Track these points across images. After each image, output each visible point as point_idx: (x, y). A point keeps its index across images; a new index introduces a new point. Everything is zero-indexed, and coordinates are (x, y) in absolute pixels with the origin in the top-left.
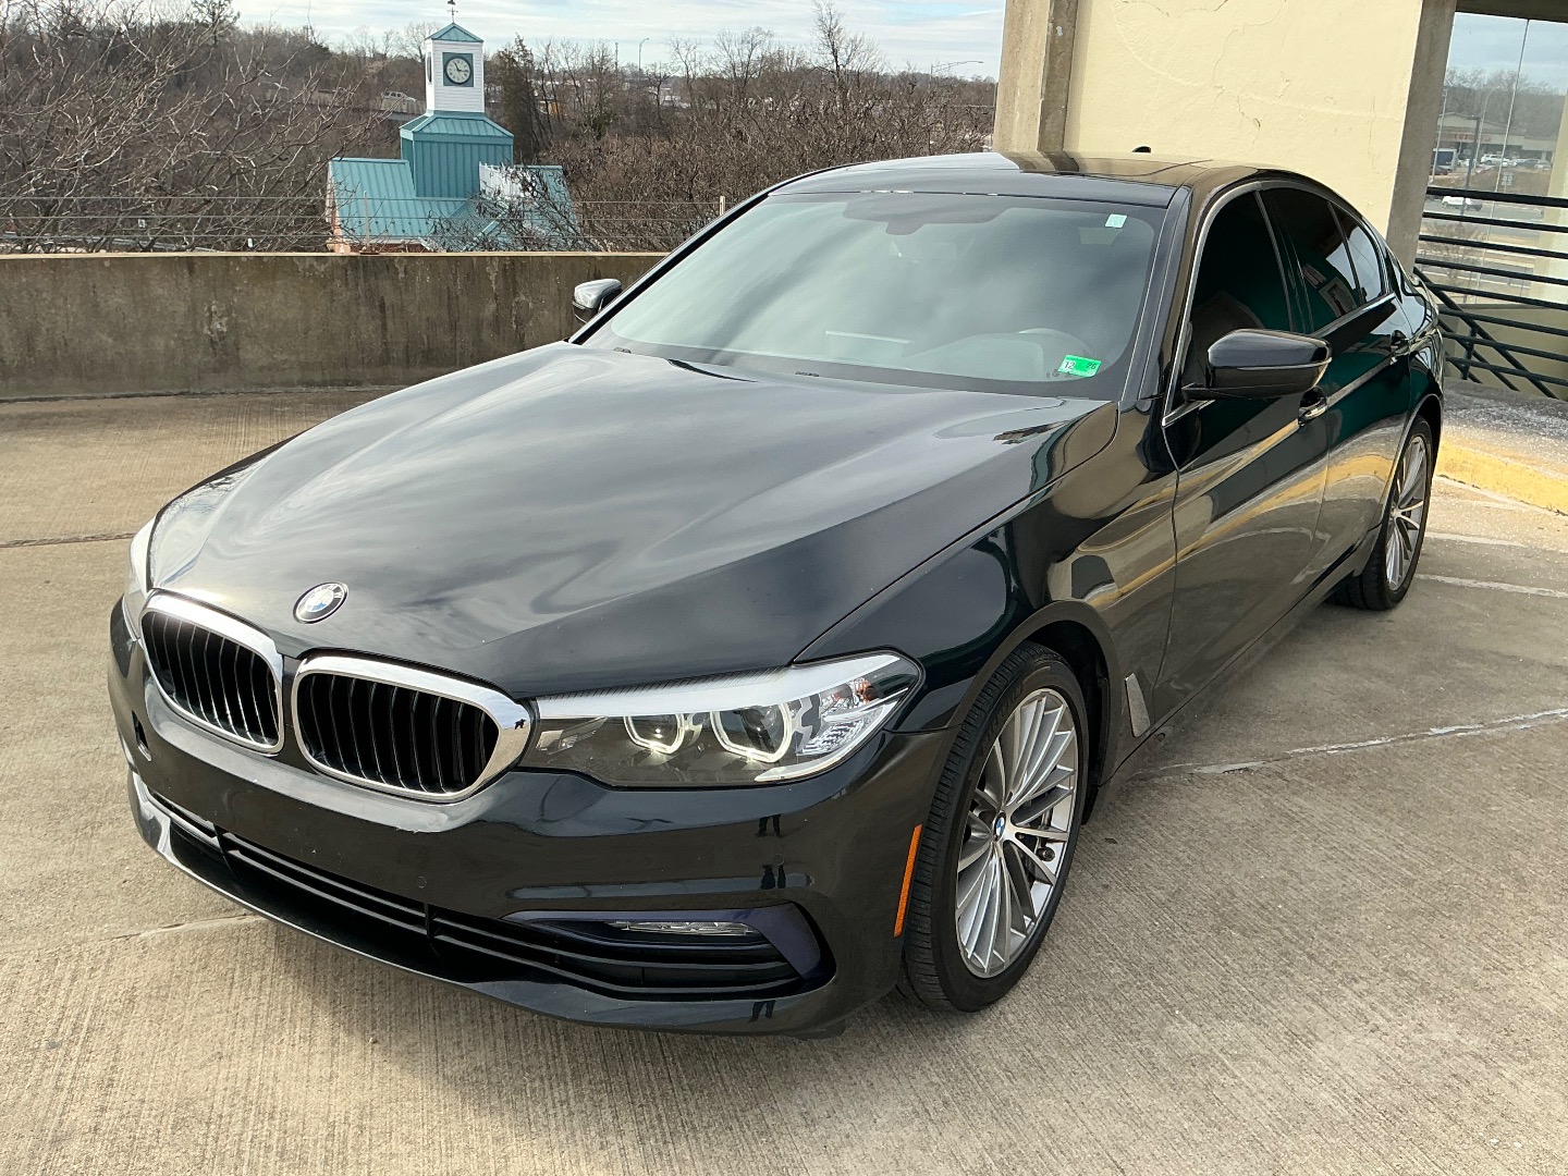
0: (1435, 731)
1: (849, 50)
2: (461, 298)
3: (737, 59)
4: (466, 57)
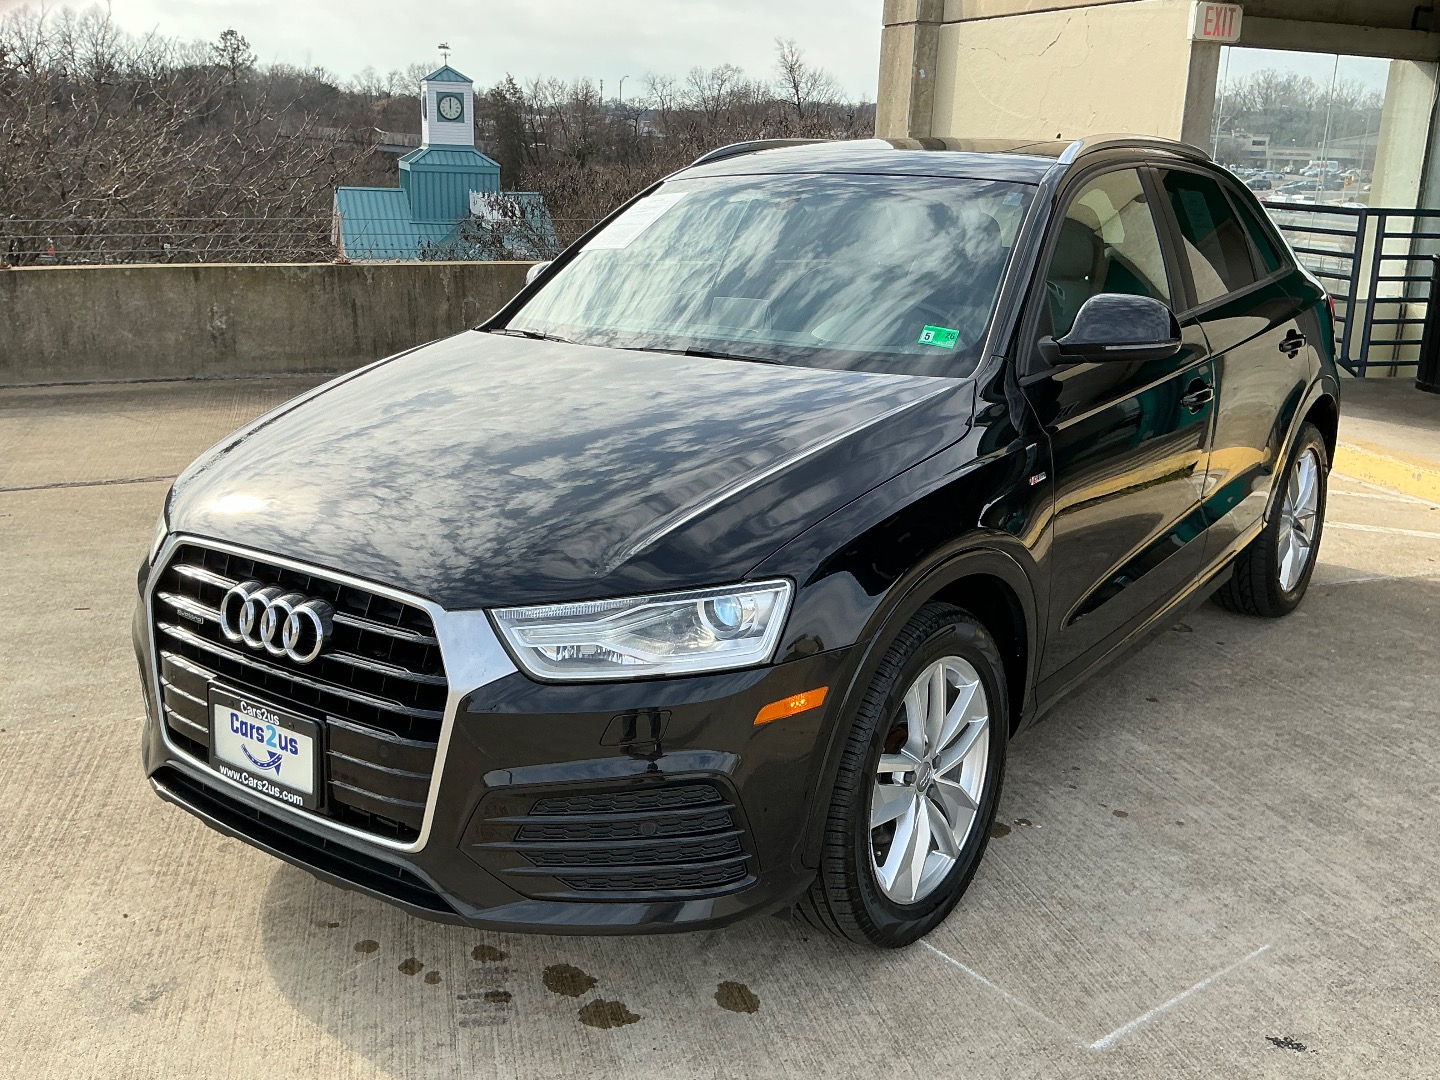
1: (809, 84)
2: (419, 300)
3: (707, 93)
4: (458, 96)
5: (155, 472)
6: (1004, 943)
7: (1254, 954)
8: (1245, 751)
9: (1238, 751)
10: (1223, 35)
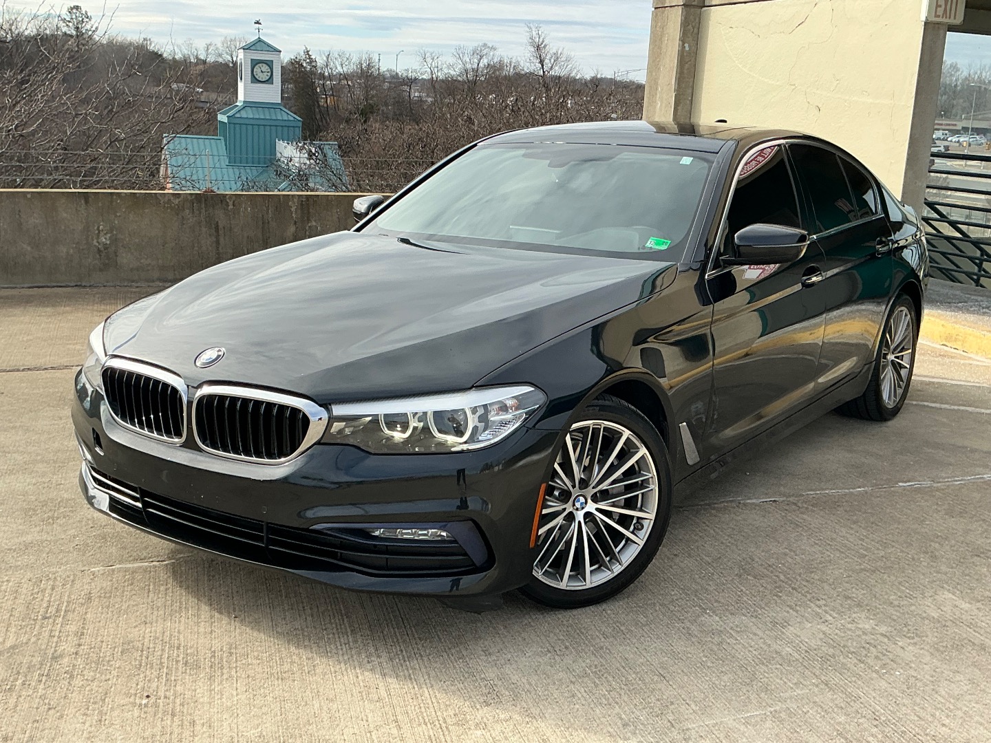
0: (901, 484)
1: (552, 61)
2: (271, 223)
3: (469, 66)
4: (268, 63)
10: (950, 18)
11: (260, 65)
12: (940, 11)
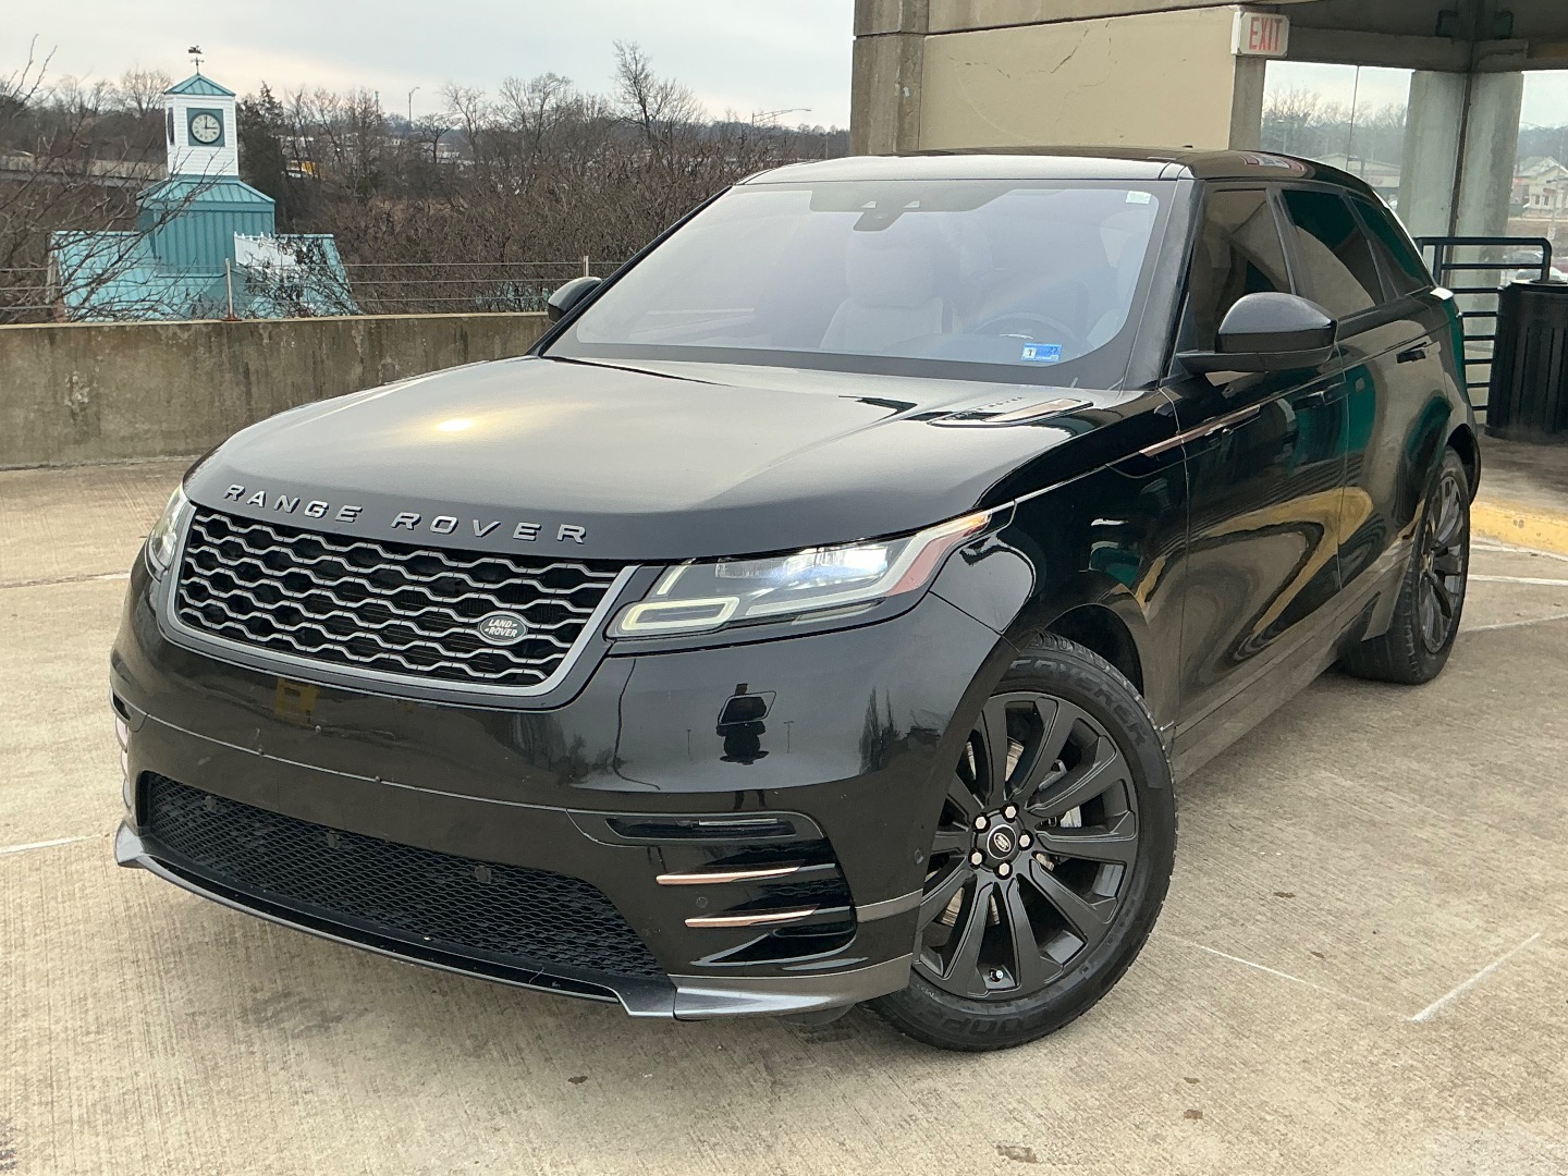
1: (659, 100)
2: (326, 362)
3: (527, 110)
4: (215, 113)
5: (83, 568)
6: (1292, 947)
7: (1529, 940)
8: (1448, 780)
9: (1440, 783)
10: (1269, 49)
11: (202, 117)
12: (1257, 40)
